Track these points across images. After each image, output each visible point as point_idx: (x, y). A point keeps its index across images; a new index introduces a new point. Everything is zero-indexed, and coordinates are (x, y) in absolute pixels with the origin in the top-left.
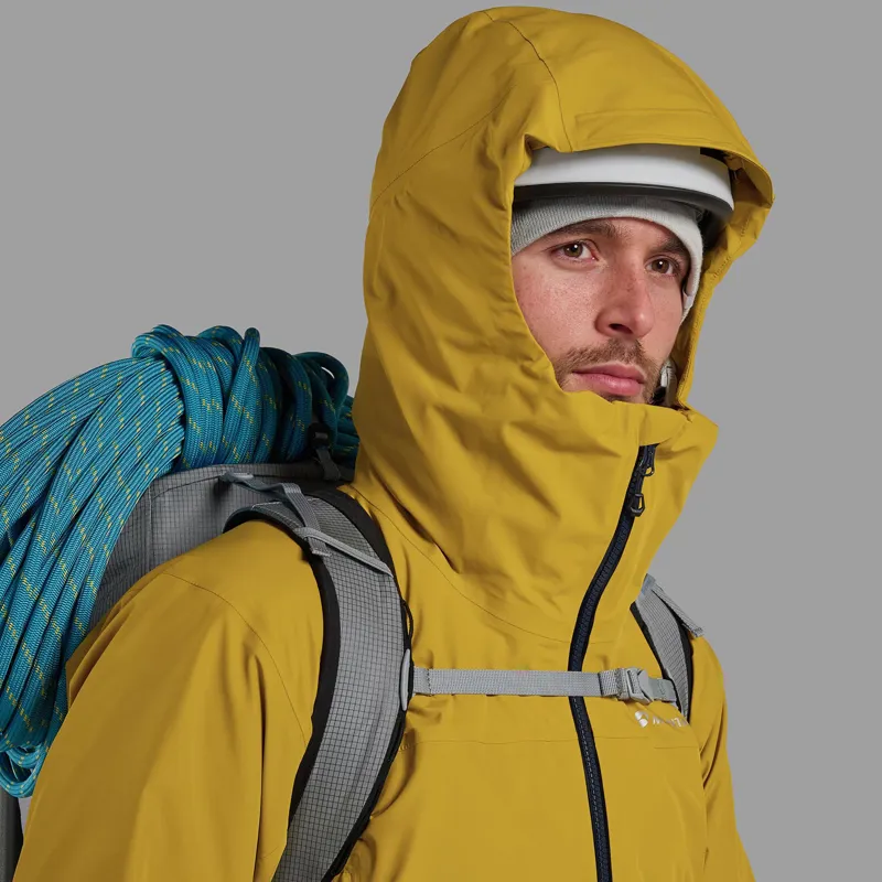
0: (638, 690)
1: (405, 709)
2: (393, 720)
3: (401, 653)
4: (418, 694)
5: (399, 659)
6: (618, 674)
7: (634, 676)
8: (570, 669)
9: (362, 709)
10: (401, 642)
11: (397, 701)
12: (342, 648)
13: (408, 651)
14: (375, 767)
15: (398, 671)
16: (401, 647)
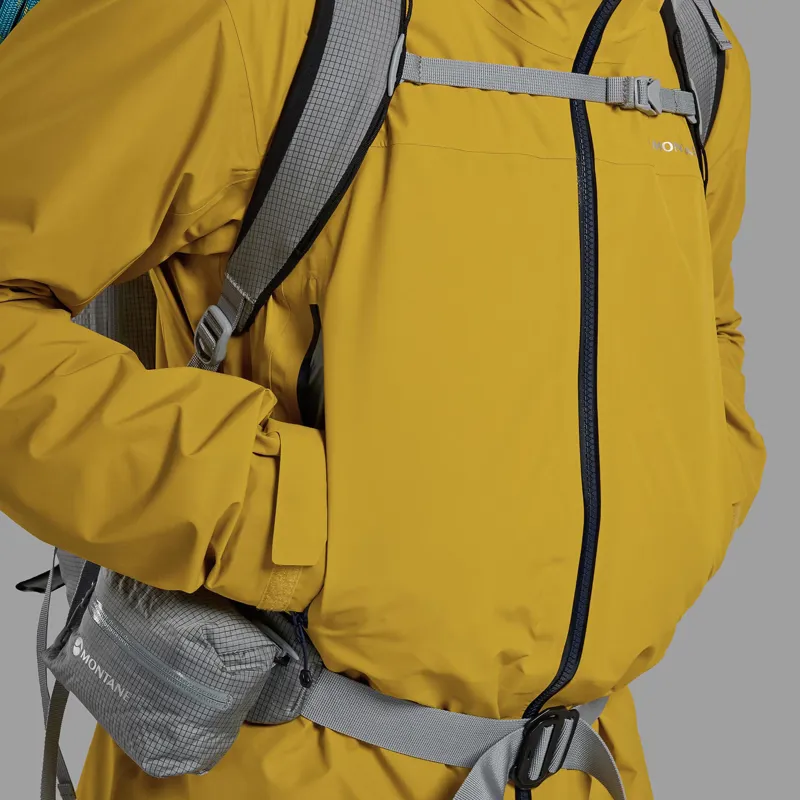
0: (644, 100)
1: (390, 95)
2: (376, 104)
3: (395, 37)
4: (406, 81)
5: (392, 43)
6: (626, 82)
7: (643, 85)
8: (575, 70)
9: (346, 89)
10: (397, 25)
11: (383, 86)
12: (333, 25)
13: (403, 35)
14: (352, 148)
15: (389, 55)
16: (396, 31)
